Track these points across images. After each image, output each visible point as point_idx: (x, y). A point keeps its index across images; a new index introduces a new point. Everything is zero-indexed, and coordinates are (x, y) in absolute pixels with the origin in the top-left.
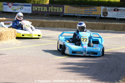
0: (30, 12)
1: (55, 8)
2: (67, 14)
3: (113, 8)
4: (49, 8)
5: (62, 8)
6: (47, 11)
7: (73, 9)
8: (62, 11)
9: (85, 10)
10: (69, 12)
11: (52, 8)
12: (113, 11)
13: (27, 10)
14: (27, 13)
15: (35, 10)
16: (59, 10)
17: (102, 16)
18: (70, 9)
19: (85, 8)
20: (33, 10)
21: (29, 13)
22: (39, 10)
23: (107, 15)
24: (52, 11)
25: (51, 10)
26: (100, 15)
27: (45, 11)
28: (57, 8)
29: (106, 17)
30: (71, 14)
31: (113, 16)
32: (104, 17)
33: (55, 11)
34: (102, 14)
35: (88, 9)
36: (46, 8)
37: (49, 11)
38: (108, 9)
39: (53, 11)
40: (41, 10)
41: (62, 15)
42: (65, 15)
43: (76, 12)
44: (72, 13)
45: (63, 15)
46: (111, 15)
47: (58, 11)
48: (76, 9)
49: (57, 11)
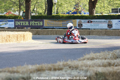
0: (13, 26)
1: (36, 22)
2: (46, 27)
3: (87, 21)
4: (31, 22)
5: (42, 22)
6: (28, 25)
7: (52, 23)
8: (42, 24)
9: (62, 23)
10: (49, 26)
11: (33, 22)
12: (87, 22)
13: (11, 25)
15: (18, 25)
16: (40, 24)
17: (78, 27)
18: (49, 23)
19: (63, 22)
20: (16, 25)
21: (12, 28)
22: (22, 25)
23: (82, 26)
24: (33, 25)
25: (32, 24)
26: (76, 27)
27: (26, 25)
28: (38, 22)
29: (81, 28)
31: (87, 27)
32: (79, 28)
33: (36, 25)
34: (77, 26)
35: (65, 22)
36: (28, 22)
37: (31, 25)
38: (82, 21)
39: (34, 25)
40: (24, 25)
43: (54, 25)
44: (52, 26)
45: (43, 28)
46: (85, 27)
48: (54, 22)
49: (38, 25)
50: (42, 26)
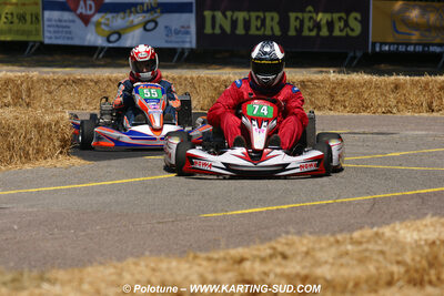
1: (324, 17)
2: (386, 48)
4: (293, 15)
5: (359, 16)
6: (277, 32)
10: (401, 38)
11: (308, 16)
13: (177, 32)
14: (173, 51)
15: (217, 31)
16: (346, 24)
21: (183, 49)
22: (240, 31)
24: (306, 33)
25: (299, 30)
27: (267, 32)
28: (337, 16)
30: (411, 48)
33: (324, 32)
36: (276, 16)
37: (292, 33)
39: (313, 33)
40: (252, 31)
41: (359, 54)
42: (375, 54)
45: (366, 55)
47: (341, 30)
49: (337, 33)
50: (358, 37)
